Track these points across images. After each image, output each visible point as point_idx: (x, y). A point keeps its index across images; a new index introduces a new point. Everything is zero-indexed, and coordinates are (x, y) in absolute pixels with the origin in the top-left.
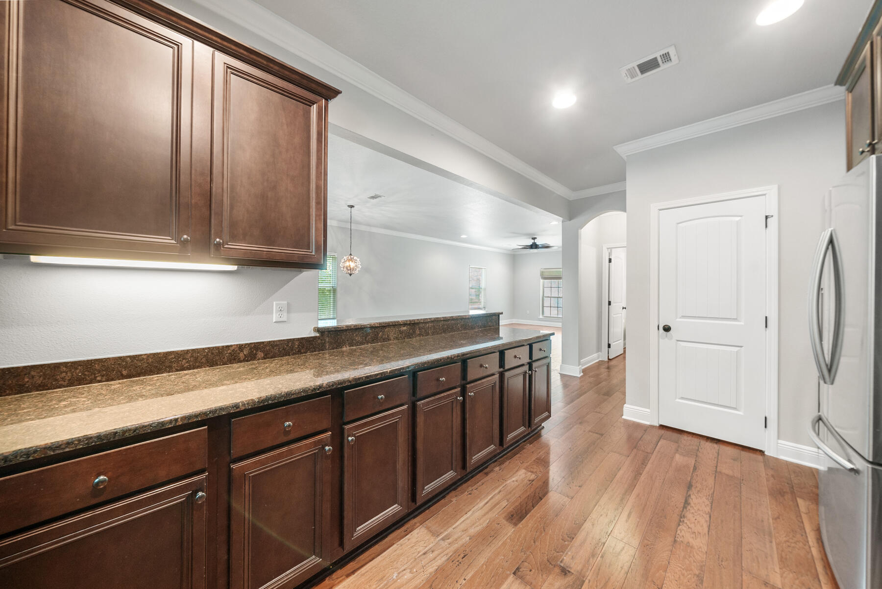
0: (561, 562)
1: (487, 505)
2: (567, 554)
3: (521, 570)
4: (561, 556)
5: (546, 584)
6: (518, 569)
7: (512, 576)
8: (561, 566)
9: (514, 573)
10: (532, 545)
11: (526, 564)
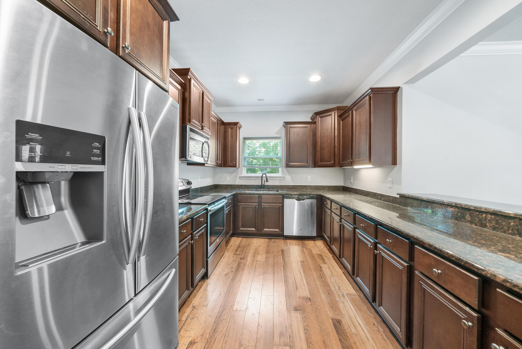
0: (300, 313)
1: (358, 323)
2: (301, 318)
3: (309, 301)
4: (302, 316)
5: (298, 301)
6: (310, 301)
7: (310, 297)
8: (299, 311)
9: (310, 298)
10: (316, 313)
11: (310, 304)
